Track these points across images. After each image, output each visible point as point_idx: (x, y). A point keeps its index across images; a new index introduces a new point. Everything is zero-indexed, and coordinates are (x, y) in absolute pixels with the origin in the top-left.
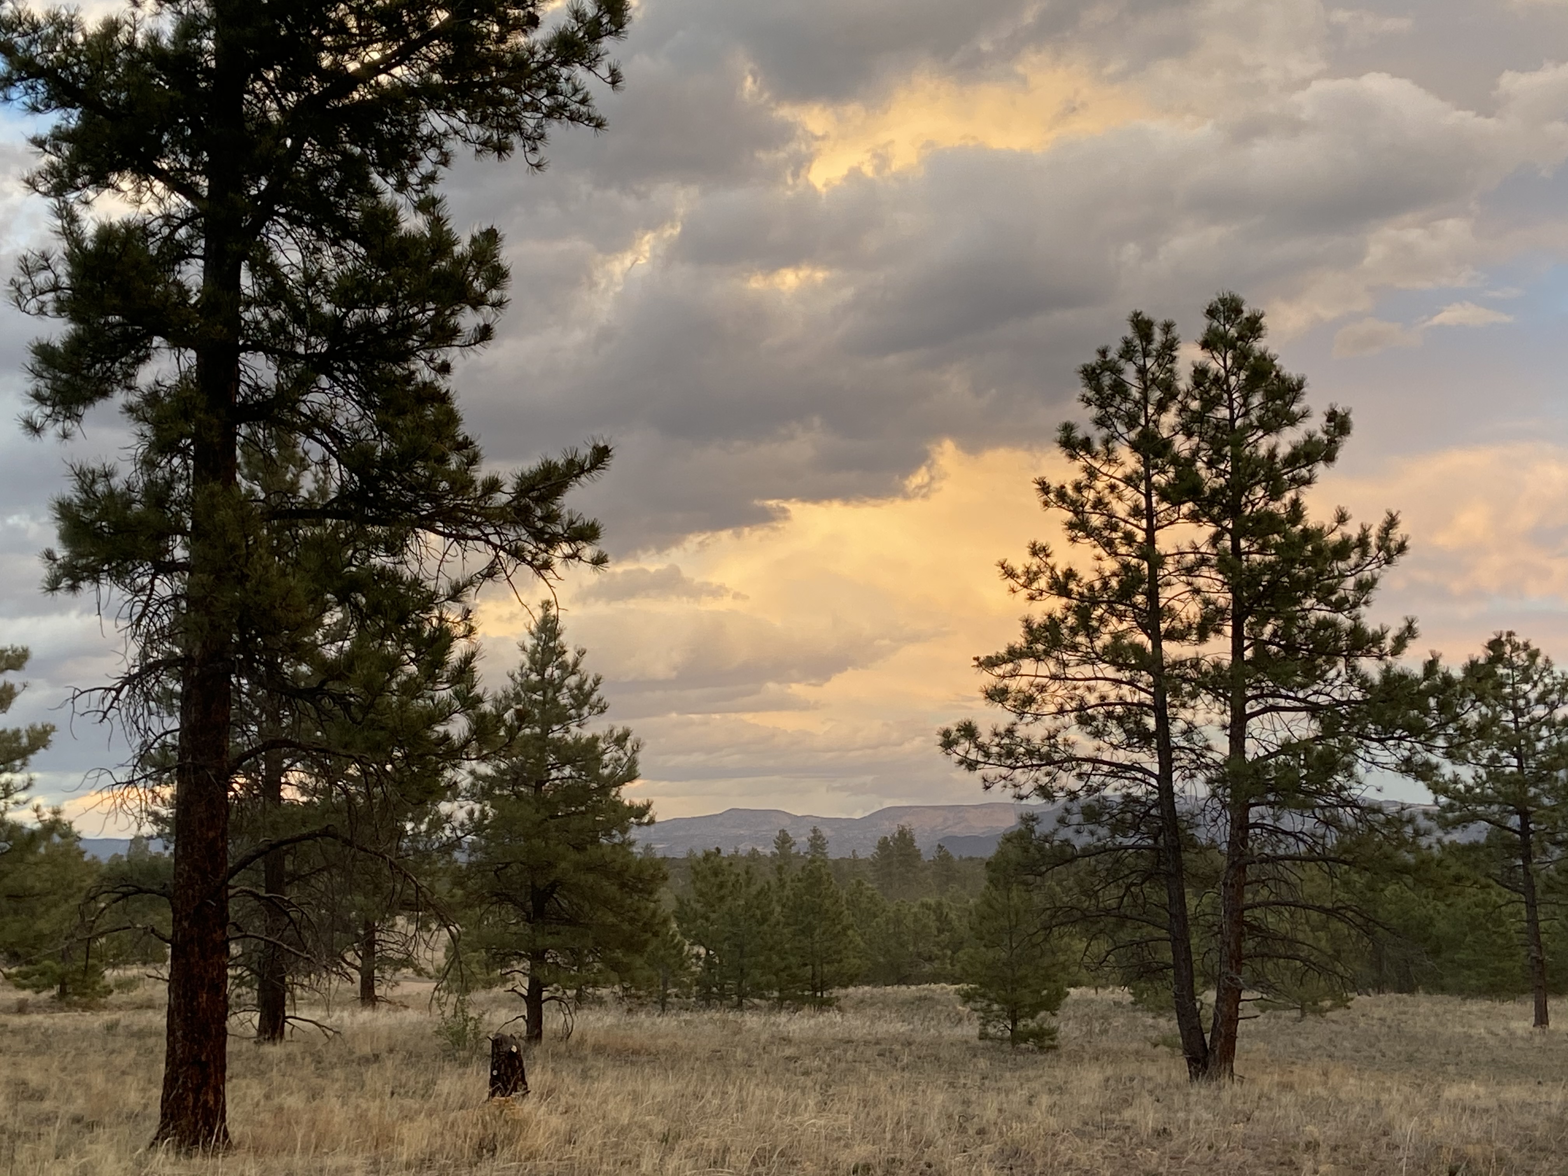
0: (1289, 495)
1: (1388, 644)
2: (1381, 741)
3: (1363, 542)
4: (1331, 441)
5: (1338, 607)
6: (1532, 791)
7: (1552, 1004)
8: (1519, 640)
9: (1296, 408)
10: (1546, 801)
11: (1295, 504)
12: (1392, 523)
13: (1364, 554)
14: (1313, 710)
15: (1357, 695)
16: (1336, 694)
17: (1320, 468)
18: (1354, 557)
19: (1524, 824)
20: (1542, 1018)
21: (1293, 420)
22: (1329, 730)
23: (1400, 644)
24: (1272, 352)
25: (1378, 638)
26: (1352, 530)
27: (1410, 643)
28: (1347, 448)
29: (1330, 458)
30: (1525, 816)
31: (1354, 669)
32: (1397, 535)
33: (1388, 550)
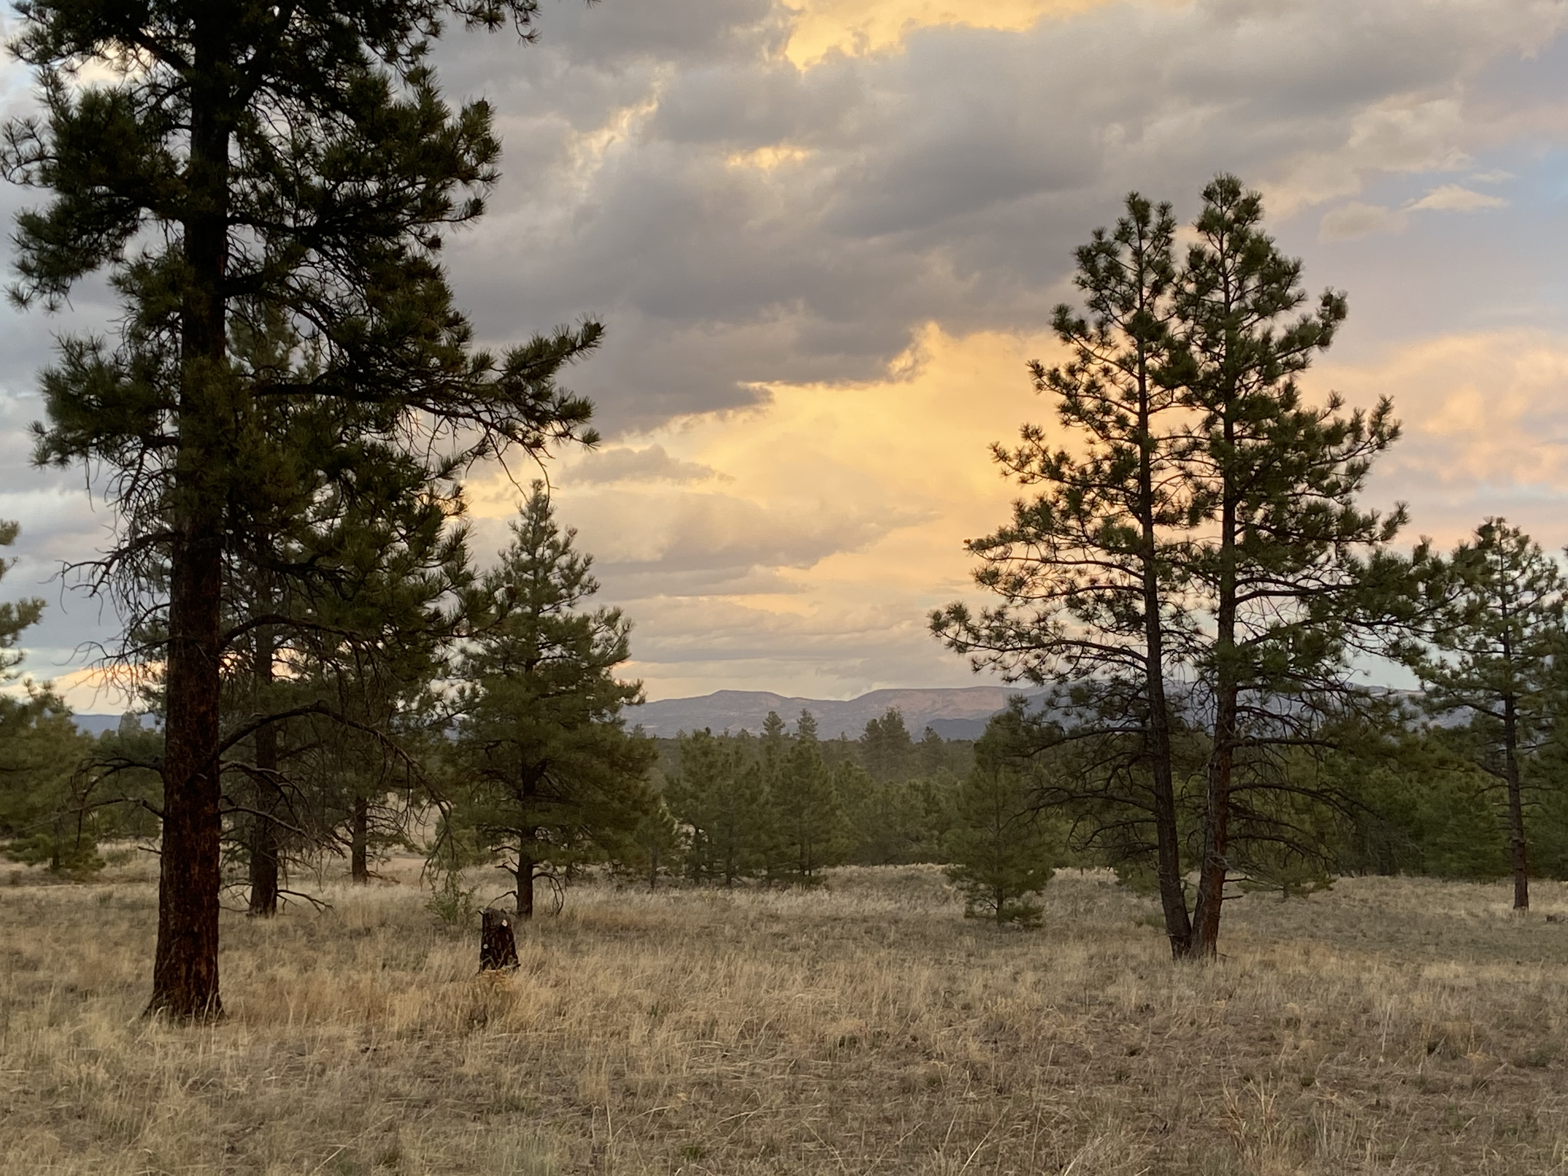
0: (1283, 380)
1: (1378, 529)
2: (1369, 626)
3: (1356, 428)
4: (1326, 325)
5: (1330, 492)
6: (1518, 676)
7: (1533, 886)
8: (1509, 526)
9: (1291, 292)
10: (1531, 687)
11: (1289, 388)
12: (1385, 408)
13: (1357, 439)
14: (1302, 594)
15: (1347, 580)
16: (1326, 580)
17: (1315, 352)
18: (1347, 442)
19: (1510, 709)
20: (1522, 900)
21: (1288, 304)
22: (1318, 615)
23: (1390, 529)
24: (1268, 234)
25: (1368, 523)
26: (1346, 415)
27: (1401, 528)
28: (1342, 332)
29: (1324, 343)
30: (1510, 702)
31: (1344, 553)
32: (1390, 420)
33: (1381, 435)
